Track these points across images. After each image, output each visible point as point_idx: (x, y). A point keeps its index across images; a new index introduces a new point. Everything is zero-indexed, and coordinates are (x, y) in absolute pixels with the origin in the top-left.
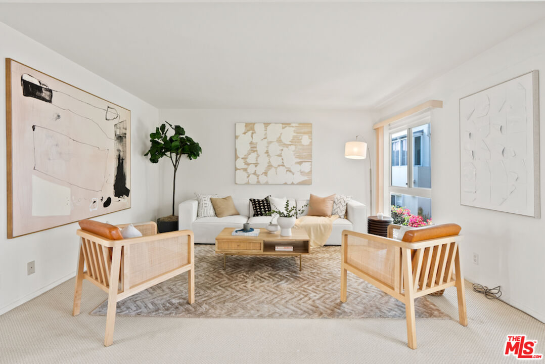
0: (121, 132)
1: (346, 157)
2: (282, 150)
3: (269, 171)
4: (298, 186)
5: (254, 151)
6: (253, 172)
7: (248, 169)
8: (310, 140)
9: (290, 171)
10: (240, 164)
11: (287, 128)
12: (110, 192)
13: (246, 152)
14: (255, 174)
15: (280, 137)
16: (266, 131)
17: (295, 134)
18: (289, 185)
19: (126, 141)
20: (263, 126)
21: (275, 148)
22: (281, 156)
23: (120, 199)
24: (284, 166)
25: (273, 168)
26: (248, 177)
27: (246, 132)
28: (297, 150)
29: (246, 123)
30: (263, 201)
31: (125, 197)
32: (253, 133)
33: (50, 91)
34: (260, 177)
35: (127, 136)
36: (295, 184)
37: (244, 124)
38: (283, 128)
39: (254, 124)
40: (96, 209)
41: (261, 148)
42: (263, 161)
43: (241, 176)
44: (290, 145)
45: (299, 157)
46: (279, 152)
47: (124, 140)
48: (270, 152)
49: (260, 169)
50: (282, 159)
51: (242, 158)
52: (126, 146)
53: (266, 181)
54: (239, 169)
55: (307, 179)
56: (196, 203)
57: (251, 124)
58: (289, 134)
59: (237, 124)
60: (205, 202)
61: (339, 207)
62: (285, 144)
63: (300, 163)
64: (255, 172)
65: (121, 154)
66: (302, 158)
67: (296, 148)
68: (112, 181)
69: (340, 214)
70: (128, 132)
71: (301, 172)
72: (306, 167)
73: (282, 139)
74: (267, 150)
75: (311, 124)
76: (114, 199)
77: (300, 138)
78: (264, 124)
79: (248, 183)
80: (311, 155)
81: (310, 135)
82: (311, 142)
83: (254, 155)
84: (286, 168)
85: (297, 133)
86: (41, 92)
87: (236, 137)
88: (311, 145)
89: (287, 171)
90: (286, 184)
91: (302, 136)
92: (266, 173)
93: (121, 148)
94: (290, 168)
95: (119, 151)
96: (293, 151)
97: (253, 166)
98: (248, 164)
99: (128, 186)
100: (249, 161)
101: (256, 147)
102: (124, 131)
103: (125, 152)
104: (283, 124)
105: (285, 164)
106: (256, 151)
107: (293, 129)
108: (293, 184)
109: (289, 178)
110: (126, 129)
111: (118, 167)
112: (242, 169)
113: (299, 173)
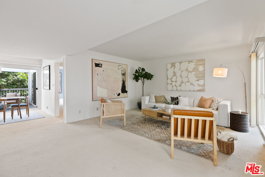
0: (124, 72)
1: (214, 76)
2: (188, 74)
3: (182, 85)
4: (196, 92)
5: (175, 76)
6: (175, 85)
7: (172, 84)
8: (204, 68)
9: (193, 85)
10: (169, 81)
11: (191, 63)
12: (120, 91)
13: (171, 76)
14: (175, 86)
15: (187, 68)
16: (180, 66)
17: (195, 66)
18: (192, 91)
19: (126, 75)
20: (179, 63)
21: (185, 74)
22: (188, 77)
23: (123, 94)
24: (189, 82)
25: (184, 83)
26: (172, 87)
27: (171, 67)
28: (196, 74)
29: (171, 63)
30: (175, 98)
31: (126, 93)
32: (174, 68)
33: (102, 64)
34: (178, 87)
35: (126, 73)
36: (195, 91)
37: (171, 64)
38: (189, 64)
39: (175, 63)
40: (115, 96)
41: (178, 74)
42: (179, 80)
43: (170, 87)
44: (192, 71)
45: (197, 77)
46: (186, 75)
47: (125, 75)
48: (182, 76)
49: (178, 84)
50: (188, 79)
51: (170, 79)
52: (126, 77)
53: (180, 89)
54: (169, 84)
55: (202, 88)
56: (149, 97)
57: (174, 63)
58: (192, 66)
59: (168, 64)
60: (152, 97)
61: (214, 104)
62: (190, 71)
63: (198, 80)
64: (176, 85)
65: (124, 79)
66: (199, 78)
67: (195, 73)
68: (120, 88)
69: (214, 108)
70: (126, 72)
71: (198, 85)
72: (201, 82)
73: (188, 69)
74: (181, 75)
75: (204, 60)
76: (121, 94)
77: (198, 67)
78: (179, 62)
79: (172, 90)
80: (204, 76)
81: (204, 65)
82: (204, 69)
83: (175, 77)
84: (190, 83)
85: (196, 65)
86: (99, 65)
87: (168, 70)
88: (205, 71)
89: (191, 84)
90: (190, 91)
91: (199, 66)
92: (180, 86)
93: (124, 78)
94: (192, 83)
95: (123, 78)
96: (194, 74)
97: (175, 82)
98: (173, 82)
99: (127, 90)
100: (173, 80)
101: (176, 74)
102: (125, 72)
103: (125, 79)
104: (188, 61)
105: (190, 81)
106: (176, 75)
107: (194, 63)
108: (194, 91)
109: (192, 88)
110: (126, 71)
111: (123, 84)
112: (170, 84)
113: (197, 85)
